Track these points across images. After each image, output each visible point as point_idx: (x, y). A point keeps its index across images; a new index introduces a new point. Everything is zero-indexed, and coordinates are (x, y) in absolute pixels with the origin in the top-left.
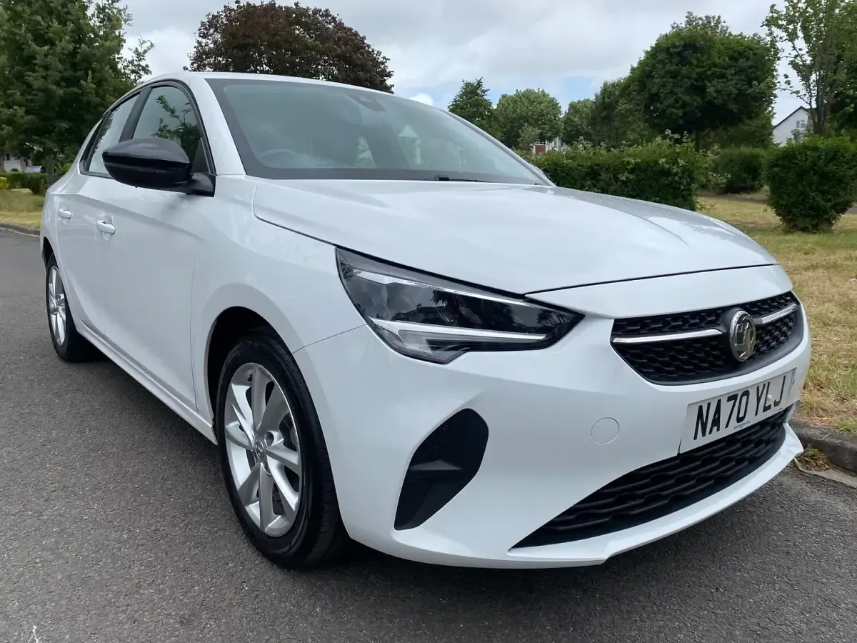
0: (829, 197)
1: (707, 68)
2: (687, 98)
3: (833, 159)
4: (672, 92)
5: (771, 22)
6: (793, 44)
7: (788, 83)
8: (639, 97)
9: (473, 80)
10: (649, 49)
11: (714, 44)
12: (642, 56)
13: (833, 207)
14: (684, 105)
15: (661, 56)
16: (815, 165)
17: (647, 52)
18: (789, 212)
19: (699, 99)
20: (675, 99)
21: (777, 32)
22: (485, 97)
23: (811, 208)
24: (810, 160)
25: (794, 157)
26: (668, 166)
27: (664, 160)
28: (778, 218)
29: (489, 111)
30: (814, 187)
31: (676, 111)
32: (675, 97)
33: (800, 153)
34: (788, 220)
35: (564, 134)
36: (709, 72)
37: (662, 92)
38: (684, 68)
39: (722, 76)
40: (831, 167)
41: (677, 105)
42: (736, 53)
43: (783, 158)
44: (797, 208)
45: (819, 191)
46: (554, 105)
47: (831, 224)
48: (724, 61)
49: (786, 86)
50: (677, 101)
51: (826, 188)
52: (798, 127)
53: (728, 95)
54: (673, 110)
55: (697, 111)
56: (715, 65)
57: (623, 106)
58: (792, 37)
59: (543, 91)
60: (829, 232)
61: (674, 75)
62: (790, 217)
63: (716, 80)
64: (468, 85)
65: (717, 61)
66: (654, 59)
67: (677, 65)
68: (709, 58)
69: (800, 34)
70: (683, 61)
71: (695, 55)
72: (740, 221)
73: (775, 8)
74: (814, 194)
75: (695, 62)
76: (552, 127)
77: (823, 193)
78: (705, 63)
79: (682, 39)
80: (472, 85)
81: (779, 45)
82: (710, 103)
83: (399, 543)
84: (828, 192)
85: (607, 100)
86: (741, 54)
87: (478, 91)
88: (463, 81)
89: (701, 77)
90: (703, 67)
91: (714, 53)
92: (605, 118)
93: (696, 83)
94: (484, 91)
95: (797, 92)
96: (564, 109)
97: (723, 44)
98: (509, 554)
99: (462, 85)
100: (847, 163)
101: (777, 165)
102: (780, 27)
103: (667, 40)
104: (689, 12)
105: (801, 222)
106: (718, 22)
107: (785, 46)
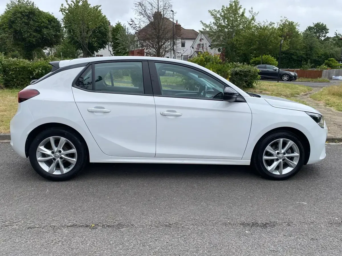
1: (40, 23)
41: (31, 37)
42: (50, 19)
56: (44, 23)
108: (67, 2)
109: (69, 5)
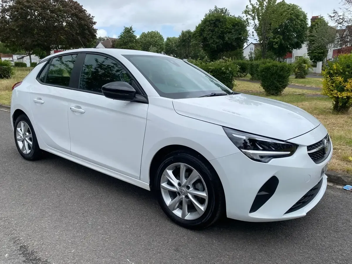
0: (281, 83)
1: (224, 29)
2: (217, 41)
3: (282, 70)
4: (211, 37)
5: (246, 12)
6: (254, 21)
7: (253, 35)
8: (200, 39)
9: (129, 27)
10: (203, 20)
11: (226, 19)
12: (200, 22)
13: (282, 87)
14: (216, 43)
15: (208, 23)
16: (277, 72)
17: (202, 21)
18: (268, 88)
19: (222, 41)
20: (213, 41)
21: (249, 16)
22: (134, 34)
23: (275, 87)
24: (275, 70)
25: (270, 69)
26: (225, 71)
27: (224, 68)
28: (264, 90)
29: (136, 39)
30: (276, 79)
31: (214, 45)
32: (213, 40)
33: (272, 68)
34: (267, 91)
35: (165, 50)
36: (225, 31)
37: (208, 37)
38: (216, 29)
39: (230, 32)
40: (282, 73)
41: (214, 43)
42: (235, 24)
43: (266, 69)
44: (270, 87)
45: (277, 81)
46: (161, 38)
47: (281, 92)
48: (230, 26)
49: (252, 37)
50: (214, 41)
51: (280, 80)
52: (251, 50)
53: (232, 40)
54: (213, 45)
55: (221, 45)
56: (228, 28)
57: (193, 42)
58: (254, 19)
59: (157, 32)
60: (281, 95)
61: (212, 31)
62: (268, 90)
63: (228, 34)
64: (126, 28)
65: (228, 27)
66: (205, 24)
67: (213, 27)
68: (225, 25)
69: (256, 18)
70: (215, 26)
71: (220, 24)
72: (246, 90)
73: (248, 7)
74: (276, 82)
75: (220, 26)
76: (161, 48)
77: (279, 82)
78: (224, 27)
79: (215, 17)
80: (128, 29)
81: (249, 21)
82: (227, 43)
83: (250, 217)
84: (281, 81)
85: (184, 38)
86: (237, 24)
87: (131, 31)
88: (124, 27)
89: (223, 33)
90: (223, 28)
91: (227, 23)
92: (183, 45)
93: (220, 35)
94: (133, 32)
95: (256, 40)
96: (165, 40)
97: (230, 20)
98: (283, 217)
99: (124, 28)
100: (286, 71)
101: (263, 71)
102: (250, 14)
103: (209, 17)
104: (215, 6)
105: (272, 92)
106: (226, 10)
107: (251, 22)
108: (250, 1)
109: (252, 5)
